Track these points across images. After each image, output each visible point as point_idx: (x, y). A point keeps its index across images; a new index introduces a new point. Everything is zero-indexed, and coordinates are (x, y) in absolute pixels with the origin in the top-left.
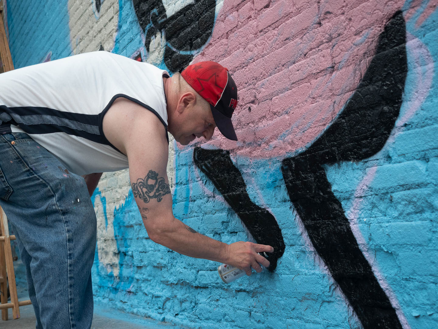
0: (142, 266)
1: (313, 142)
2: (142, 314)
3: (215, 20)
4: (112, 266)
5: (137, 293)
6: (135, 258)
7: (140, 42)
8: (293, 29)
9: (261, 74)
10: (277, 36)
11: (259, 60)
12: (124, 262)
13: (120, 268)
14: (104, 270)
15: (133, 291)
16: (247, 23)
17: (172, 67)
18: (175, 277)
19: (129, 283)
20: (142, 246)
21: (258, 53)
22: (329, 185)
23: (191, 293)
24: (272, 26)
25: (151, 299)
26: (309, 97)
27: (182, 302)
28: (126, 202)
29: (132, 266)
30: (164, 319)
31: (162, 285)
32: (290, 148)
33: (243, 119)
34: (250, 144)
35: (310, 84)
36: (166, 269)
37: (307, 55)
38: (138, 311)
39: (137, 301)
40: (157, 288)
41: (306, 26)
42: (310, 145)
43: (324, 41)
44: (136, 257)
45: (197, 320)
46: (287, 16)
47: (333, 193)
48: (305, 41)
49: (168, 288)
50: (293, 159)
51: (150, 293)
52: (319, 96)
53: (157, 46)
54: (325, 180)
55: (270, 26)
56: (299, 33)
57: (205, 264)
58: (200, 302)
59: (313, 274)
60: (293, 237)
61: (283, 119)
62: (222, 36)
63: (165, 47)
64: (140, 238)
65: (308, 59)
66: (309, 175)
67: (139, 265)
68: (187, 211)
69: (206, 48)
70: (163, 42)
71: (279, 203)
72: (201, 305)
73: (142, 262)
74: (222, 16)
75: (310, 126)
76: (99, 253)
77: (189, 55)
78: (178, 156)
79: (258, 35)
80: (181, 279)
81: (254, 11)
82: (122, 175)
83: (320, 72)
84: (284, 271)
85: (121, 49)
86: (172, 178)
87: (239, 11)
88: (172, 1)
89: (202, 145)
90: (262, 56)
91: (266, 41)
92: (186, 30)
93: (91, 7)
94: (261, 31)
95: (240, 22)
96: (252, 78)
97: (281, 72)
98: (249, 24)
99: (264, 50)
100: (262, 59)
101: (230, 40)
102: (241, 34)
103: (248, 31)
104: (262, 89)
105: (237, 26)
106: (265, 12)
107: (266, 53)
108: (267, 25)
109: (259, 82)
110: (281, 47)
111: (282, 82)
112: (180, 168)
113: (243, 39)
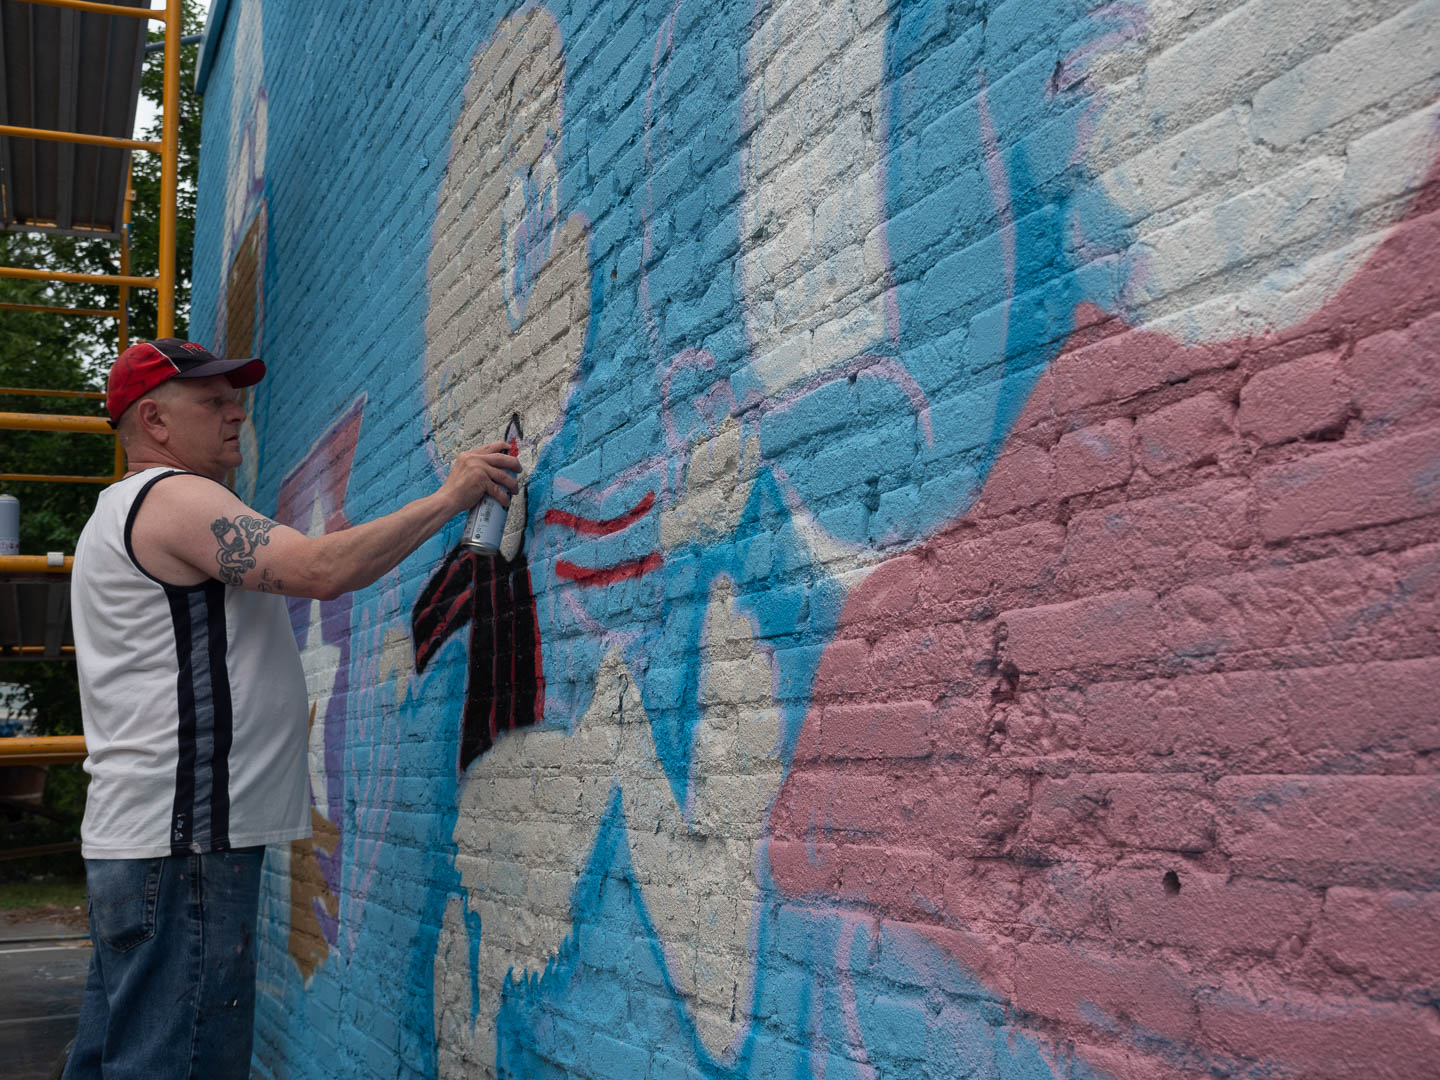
7: (657, 437)
9: (1262, 745)
10: (1388, 592)
11: (1253, 673)
16: (1188, 485)
21: (1250, 642)
24: (1360, 536)
28: (548, 971)
33: (1123, 910)
34: (1156, 1045)
53: (721, 467)
55: (1339, 534)
61: (1410, 1026)
62: (1034, 506)
63: (754, 481)
69: (945, 534)
70: (751, 461)
74: (1042, 425)
79: (1253, 557)
81: (1233, 441)
82: (543, 871)
85: (584, 443)
86: (736, 985)
87: (1140, 421)
88: (803, 317)
89: (886, 922)
90: (1275, 663)
91: (1310, 600)
92: (853, 439)
93: (499, 283)
94: (1279, 544)
95: (1145, 470)
96: (1202, 744)
97: (1403, 778)
98: (1201, 494)
99: (1289, 638)
100: (1272, 673)
101: (1076, 537)
102: (1143, 523)
103: (1193, 523)
104: (1259, 818)
105: (1126, 483)
106: (1314, 458)
107: (1305, 657)
108: (1322, 526)
109: (1243, 778)
110: (1419, 656)
111: (1413, 833)
112: (775, 964)
113: (1155, 550)
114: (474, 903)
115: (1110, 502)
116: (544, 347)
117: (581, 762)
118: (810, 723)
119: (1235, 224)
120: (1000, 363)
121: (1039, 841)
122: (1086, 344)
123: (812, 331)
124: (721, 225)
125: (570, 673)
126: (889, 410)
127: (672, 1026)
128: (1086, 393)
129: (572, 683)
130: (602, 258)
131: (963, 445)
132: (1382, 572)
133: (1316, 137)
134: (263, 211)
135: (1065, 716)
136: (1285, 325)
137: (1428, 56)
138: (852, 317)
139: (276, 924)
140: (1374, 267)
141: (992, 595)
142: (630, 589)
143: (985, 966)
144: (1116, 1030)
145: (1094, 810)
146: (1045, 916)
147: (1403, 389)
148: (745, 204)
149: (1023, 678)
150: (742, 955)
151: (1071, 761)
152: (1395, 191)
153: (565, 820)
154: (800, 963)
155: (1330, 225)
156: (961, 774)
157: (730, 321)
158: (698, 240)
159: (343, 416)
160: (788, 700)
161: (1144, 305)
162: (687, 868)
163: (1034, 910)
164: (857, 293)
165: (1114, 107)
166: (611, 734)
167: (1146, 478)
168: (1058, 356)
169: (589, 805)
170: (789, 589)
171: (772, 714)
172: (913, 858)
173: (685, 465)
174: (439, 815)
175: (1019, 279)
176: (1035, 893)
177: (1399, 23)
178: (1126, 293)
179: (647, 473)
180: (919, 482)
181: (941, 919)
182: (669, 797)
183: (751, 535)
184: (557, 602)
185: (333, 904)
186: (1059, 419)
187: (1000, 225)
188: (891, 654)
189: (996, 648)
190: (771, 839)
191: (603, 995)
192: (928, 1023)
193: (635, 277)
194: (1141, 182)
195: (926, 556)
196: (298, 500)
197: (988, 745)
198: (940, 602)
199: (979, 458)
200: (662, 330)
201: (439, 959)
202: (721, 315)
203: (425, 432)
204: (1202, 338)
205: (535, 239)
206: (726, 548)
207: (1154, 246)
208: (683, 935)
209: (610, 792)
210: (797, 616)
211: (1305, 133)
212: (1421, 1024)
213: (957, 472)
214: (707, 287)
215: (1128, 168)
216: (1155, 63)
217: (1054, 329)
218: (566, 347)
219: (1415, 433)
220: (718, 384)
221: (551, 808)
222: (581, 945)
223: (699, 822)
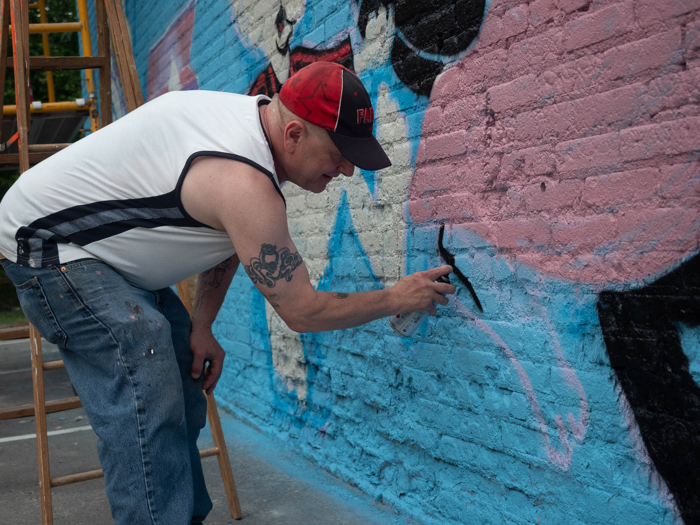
0: (345, 395)
1: (658, 277)
2: (344, 476)
3: (486, 12)
4: (296, 381)
5: (335, 437)
6: (333, 381)
7: (349, 17)
8: (631, 63)
9: (567, 129)
10: (600, 68)
11: (565, 103)
12: (315, 379)
13: (309, 388)
14: (281, 384)
15: (329, 433)
16: (545, 30)
17: (404, 75)
18: (401, 432)
19: (322, 417)
20: (345, 363)
21: (563, 91)
22: (684, 360)
23: (428, 465)
24: (592, 47)
25: (359, 454)
26: (656, 194)
27: (411, 476)
28: (320, 283)
29: (329, 390)
30: (380, 498)
31: (378, 437)
32: (615, 274)
33: (529, 200)
34: (540, 248)
35: (660, 170)
36: (385, 414)
37: (655, 117)
38: (338, 470)
39: (335, 450)
40: (370, 439)
41: (657, 64)
42: (653, 281)
43: (691, 99)
44: (336, 379)
45: (437, 515)
46: (622, 36)
47: (691, 377)
48: (653, 91)
49: (387, 445)
50: (620, 294)
51: (358, 445)
52: (674, 198)
53: (379, 31)
54: (679, 350)
55: (587, 47)
56: (644, 73)
57: (453, 427)
58: (443, 486)
59: (646, 503)
60: (613, 429)
61: (606, 220)
62: (497, 42)
63: (393, 37)
64: (343, 350)
65: (658, 126)
66: (649, 332)
67: (340, 393)
68: (426, 331)
69: (468, 56)
70: (391, 27)
71: (589, 364)
72: (443, 491)
73: (344, 389)
74: (499, 7)
75: (654, 246)
76: (273, 355)
77: (436, 62)
78: (412, 232)
79: (564, 58)
80: (411, 439)
81: (558, 12)
82: (313, 237)
83: (681, 154)
84: (593, 481)
85: (316, 22)
86: (400, 268)
87: (530, 5)
89: (454, 225)
90: (570, 98)
91: (580, 73)
92: (432, 16)
94: (571, 52)
95: (532, 25)
96: (551, 132)
97: (604, 135)
98: (549, 34)
99: (574, 88)
100: (570, 102)
101: (511, 54)
102: (532, 47)
103: (546, 46)
104: (567, 157)
105: (526, 31)
106: (580, 18)
107: (578, 95)
108: (582, 44)
109: (563, 143)
110: (608, 90)
111: (606, 153)
112: (414, 254)
113: (535, 58)
115: (522, 39)
118: (421, 146)
121: (503, 180)
132: (598, 60)
135: (510, 128)
141: (485, 82)
143: (487, 234)
144: (529, 247)
145: (520, 164)
146: (506, 209)
149: (496, 115)
150: (401, 254)
151: (512, 146)
153: (322, 211)
154: (423, 251)
156: (477, 158)
160: (413, 137)
162: (377, 221)
163: (503, 208)
167: (533, 28)
169: (332, 202)
171: (407, 145)
172: (462, 197)
176: (504, 202)
179: (346, 35)
181: (473, 219)
182: (367, 190)
186: (504, 4)
188: (450, 111)
189: (488, 104)
190: (410, 200)
192: (470, 262)
195: (462, 67)
196: (160, 62)
197: (485, 145)
198: (467, 86)
199: (478, 22)
203: (232, 18)
206: (383, 70)
208: (377, 251)
209: (341, 193)
210: (414, 98)
219: (606, 8)
221: (315, 207)
222: (333, 267)
223: (380, 200)
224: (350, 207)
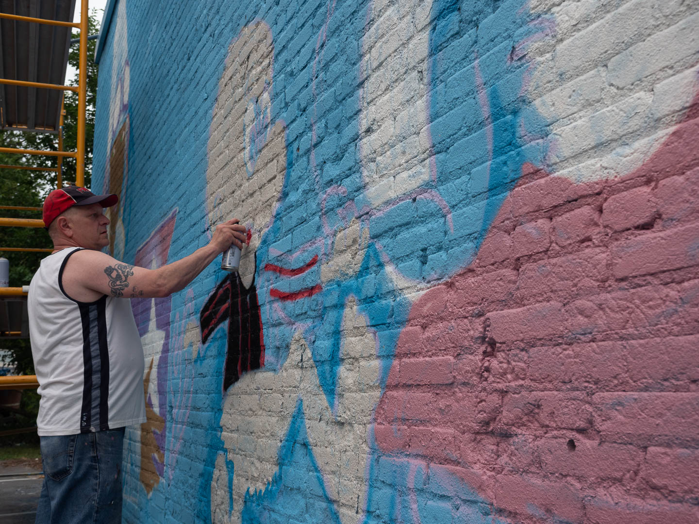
7: (320, 228)
9: (615, 377)
10: (676, 303)
11: (611, 343)
16: (578, 251)
21: (609, 327)
24: (662, 276)
28: (267, 489)
33: (548, 458)
53: (351, 243)
55: (652, 275)
62: (503, 261)
63: (366, 250)
69: (460, 275)
70: (365, 240)
74: (506, 222)
79: (610, 286)
81: (599, 229)
82: (264, 440)
85: (284, 232)
86: (359, 496)
87: (554, 220)
88: (390, 170)
89: (432, 465)
90: (621, 337)
91: (638, 307)
92: (415, 229)
93: (242, 154)
94: (622, 280)
95: (557, 244)
96: (586, 377)
97: (684, 394)
98: (584, 255)
99: (628, 326)
100: (620, 343)
101: (524, 276)
102: (556, 270)
103: (580, 269)
104: (614, 413)
105: (548, 250)
106: (639, 238)
107: (635, 335)
108: (643, 271)
109: (606, 394)
110: (691, 334)
111: (689, 420)
112: (378, 485)
113: (562, 282)
114: (230, 456)
115: (540, 259)
116: (264, 185)
117: (282, 387)
118: (394, 367)
119: (600, 124)
120: (485, 192)
121: (507, 425)
122: (527, 183)
123: (394, 177)
124: (350, 125)
125: (277, 344)
126: (432, 215)
127: (327, 516)
128: (528, 206)
129: (278, 348)
130: (292, 142)
131: (468, 232)
132: (673, 293)
133: (638, 82)
134: (128, 120)
135: (519, 364)
136: (624, 173)
137: (693, 43)
138: (414, 170)
139: (134, 467)
140: (667, 145)
141: (482, 305)
142: (306, 302)
143: (480, 486)
144: (545, 517)
145: (533, 410)
146: (510, 462)
147: (682, 204)
148: (362, 116)
149: (498, 345)
150: (362, 481)
151: (522, 386)
152: (677, 108)
153: (275, 416)
154: (390, 485)
155: (646, 125)
156: (468, 392)
157: (355, 172)
158: (339, 133)
159: (166, 219)
160: (383, 356)
161: (555, 164)
162: (334, 438)
163: (504, 459)
164: (416, 159)
165: (540, 68)
166: (297, 373)
167: (557, 248)
168: (514, 189)
169: (286, 408)
170: (384, 302)
171: (376, 363)
172: (445, 433)
173: (333, 242)
174: (213, 413)
175: (495, 151)
176: (505, 450)
177: (678, 27)
178: (547, 158)
179: (314, 246)
180: (447, 250)
181: (459, 463)
182: (326, 404)
183: (365, 276)
184: (271, 309)
185: (162, 457)
186: (514, 219)
187: (485, 125)
188: (434, 334)
189: (485, 330)
190: (376, 424)
191: (293, 501)
192: (453, 514)
193: (308, 151)
194: (553, 105)
195: (451, 286)
196: (144, 260)
197: (481, 378)
198: (457, 308)
199: (476, 238)
200: (322, 177)
201: (213, 483)
202: (350, 169)
203: (206, 226)
204: (584, 180)
205: (259, 133)
206: (352, 282)
207: (560, 135)
208: (333, 471)
209: (297, 401)
210: (388, 315)
211: (633, 81)
212: (694, 514)
213: (465, 245)
214: (343, 156)
215: (547, 98)
216: (560, 47)
217: (512, 176)
218: (275, 185)
219: (688, 226)
220: (349, 203)
221: (268, 409)
222: (283, 476)
223: (340, 416)
224: (305, 418)
